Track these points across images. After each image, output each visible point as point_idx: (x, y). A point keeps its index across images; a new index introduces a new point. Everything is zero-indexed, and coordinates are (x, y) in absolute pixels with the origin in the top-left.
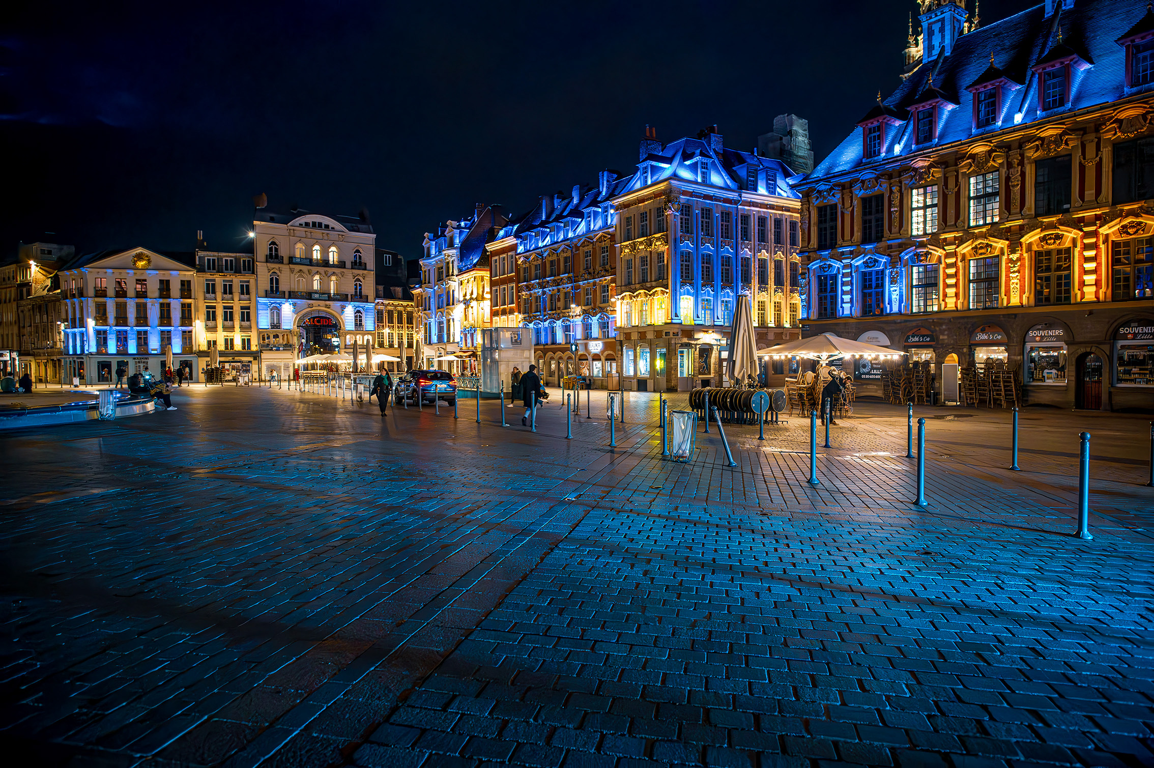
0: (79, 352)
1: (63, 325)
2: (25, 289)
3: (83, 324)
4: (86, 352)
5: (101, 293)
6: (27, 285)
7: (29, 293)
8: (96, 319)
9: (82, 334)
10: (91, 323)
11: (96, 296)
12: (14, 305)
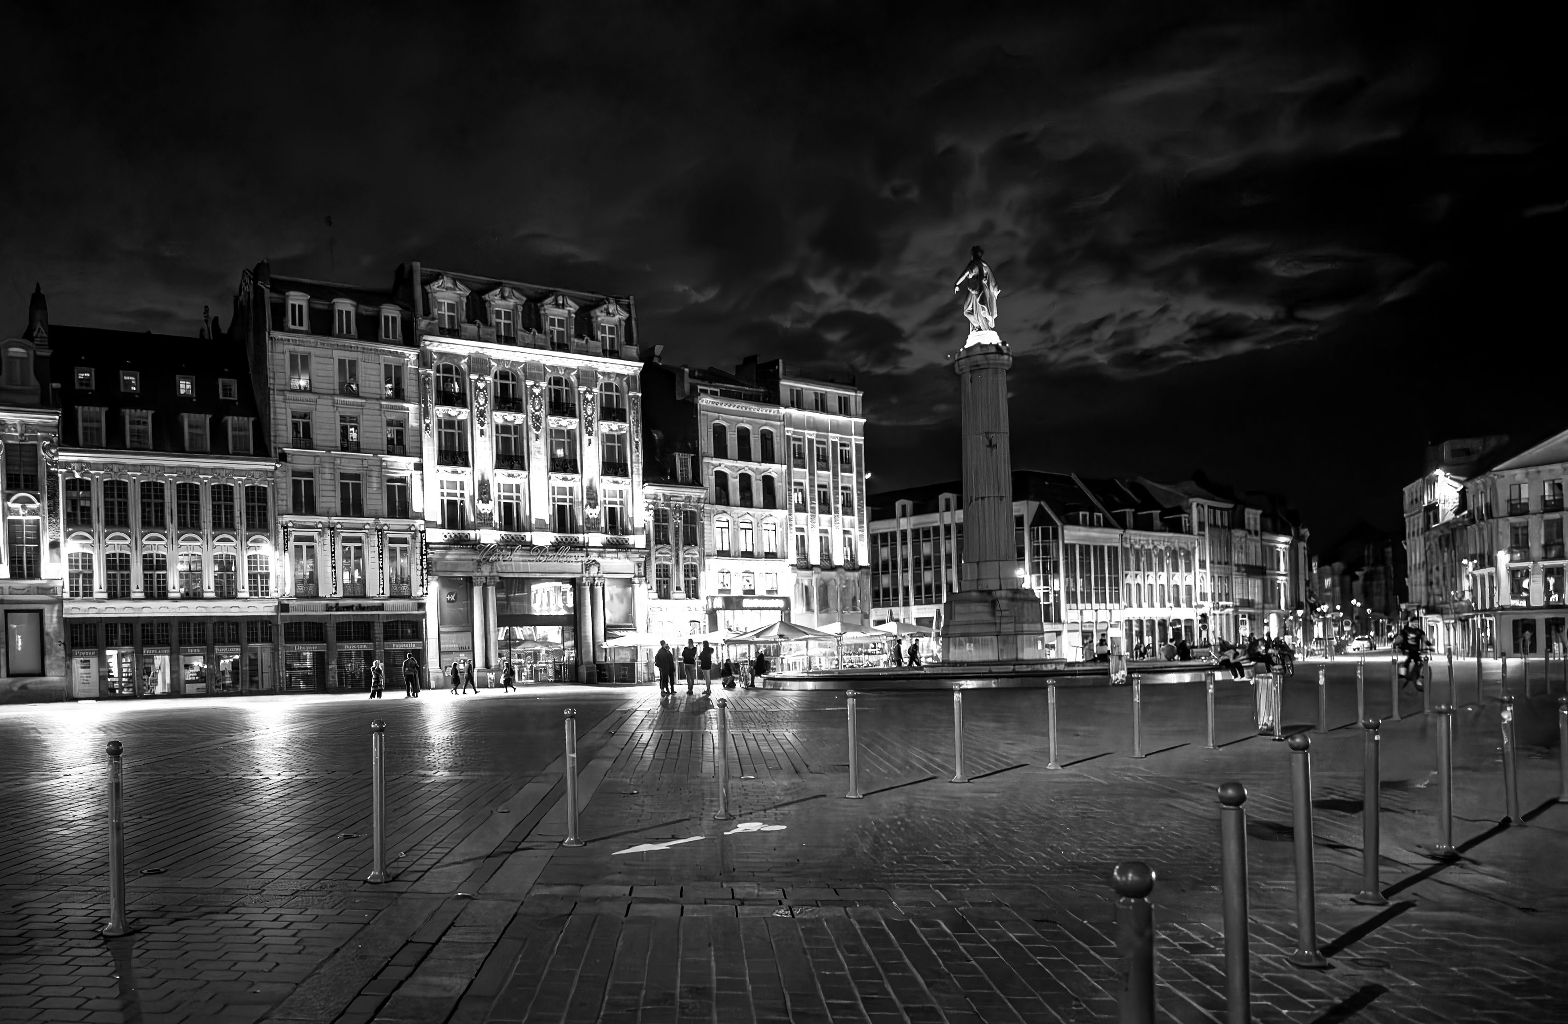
0: (1488, 607)
1: (1471, 564)
2: (1431, 514)
3: (1492, 562)
4: (1496, 606)
5: (1518, 509)
6: (1433, 508)
7: (1436, 520)
8: (1511, 551)
9: (1491, 577)
10: (1503, 558)
11: (1511, 514)
12: (1422, 538)
